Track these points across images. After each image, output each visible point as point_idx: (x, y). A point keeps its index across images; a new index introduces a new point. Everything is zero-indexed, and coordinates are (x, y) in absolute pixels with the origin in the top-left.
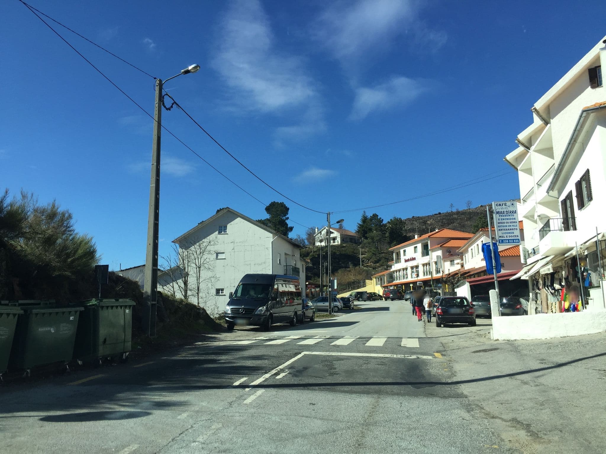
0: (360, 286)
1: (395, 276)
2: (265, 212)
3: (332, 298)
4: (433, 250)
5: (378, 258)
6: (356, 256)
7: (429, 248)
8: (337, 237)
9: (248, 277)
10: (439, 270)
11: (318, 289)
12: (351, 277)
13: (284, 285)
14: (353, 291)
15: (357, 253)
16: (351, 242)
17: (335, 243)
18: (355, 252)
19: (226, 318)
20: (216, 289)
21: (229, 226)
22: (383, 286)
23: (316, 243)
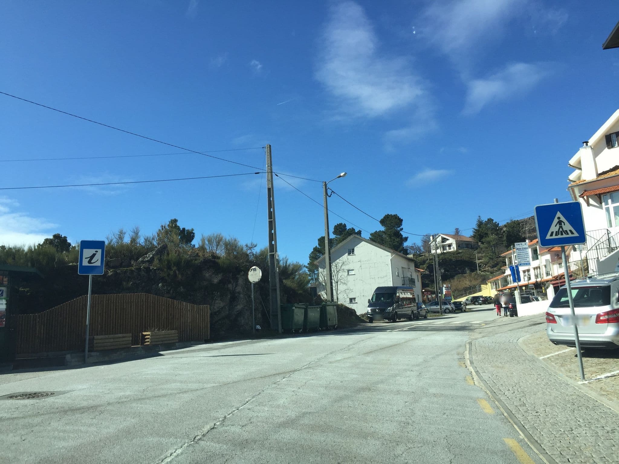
0: (476, 291)
1: (509, 280)
2: (380, 225)
3: (442, 302)
4: (542, 255)
5: (496, 262)
6: (473, 262)
7: (538, 253)
8: (453, 244)
9: (379, 289)
10: (549, 272)
11: (434, 296)
12: (466, 283)
13: (403, 293)
14: (469, 296)
15: (474, 259)
16: (467, 247)
17: (451, 249)
18: (471, 257)
19: (368, 315)
20: (350, 298)
21: (356, 249)
22: (498, 289)
23: (432, 250)
